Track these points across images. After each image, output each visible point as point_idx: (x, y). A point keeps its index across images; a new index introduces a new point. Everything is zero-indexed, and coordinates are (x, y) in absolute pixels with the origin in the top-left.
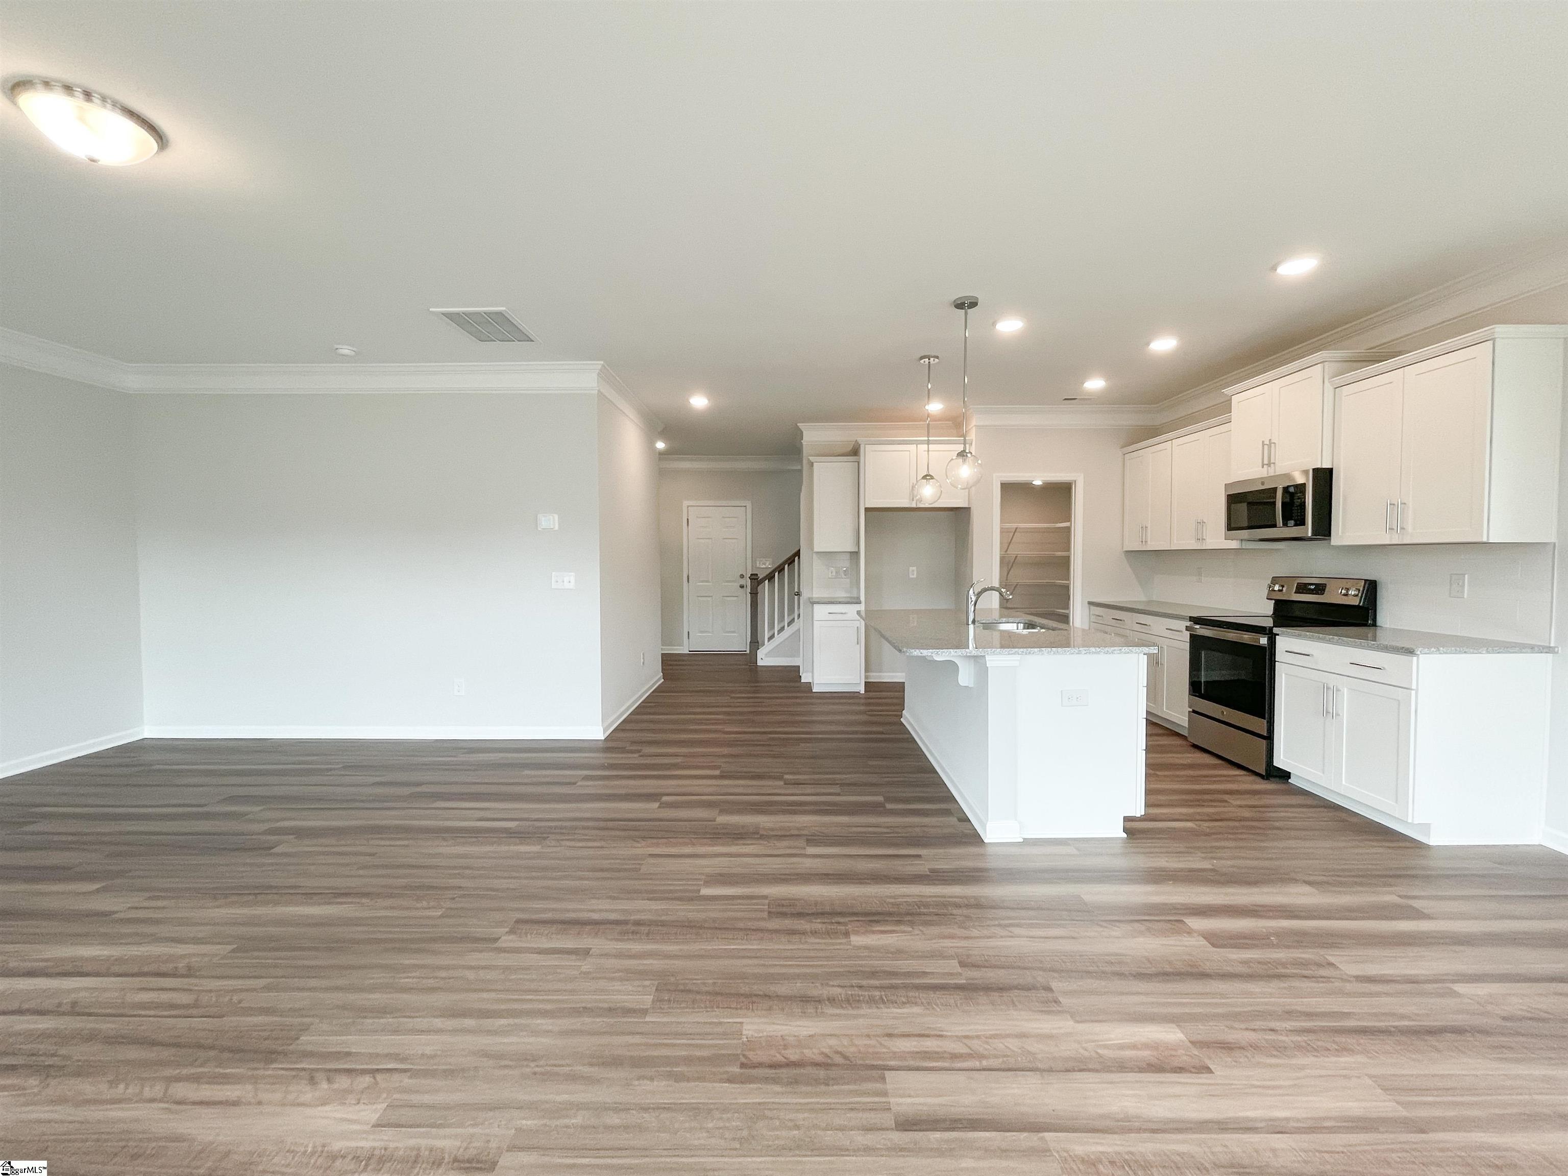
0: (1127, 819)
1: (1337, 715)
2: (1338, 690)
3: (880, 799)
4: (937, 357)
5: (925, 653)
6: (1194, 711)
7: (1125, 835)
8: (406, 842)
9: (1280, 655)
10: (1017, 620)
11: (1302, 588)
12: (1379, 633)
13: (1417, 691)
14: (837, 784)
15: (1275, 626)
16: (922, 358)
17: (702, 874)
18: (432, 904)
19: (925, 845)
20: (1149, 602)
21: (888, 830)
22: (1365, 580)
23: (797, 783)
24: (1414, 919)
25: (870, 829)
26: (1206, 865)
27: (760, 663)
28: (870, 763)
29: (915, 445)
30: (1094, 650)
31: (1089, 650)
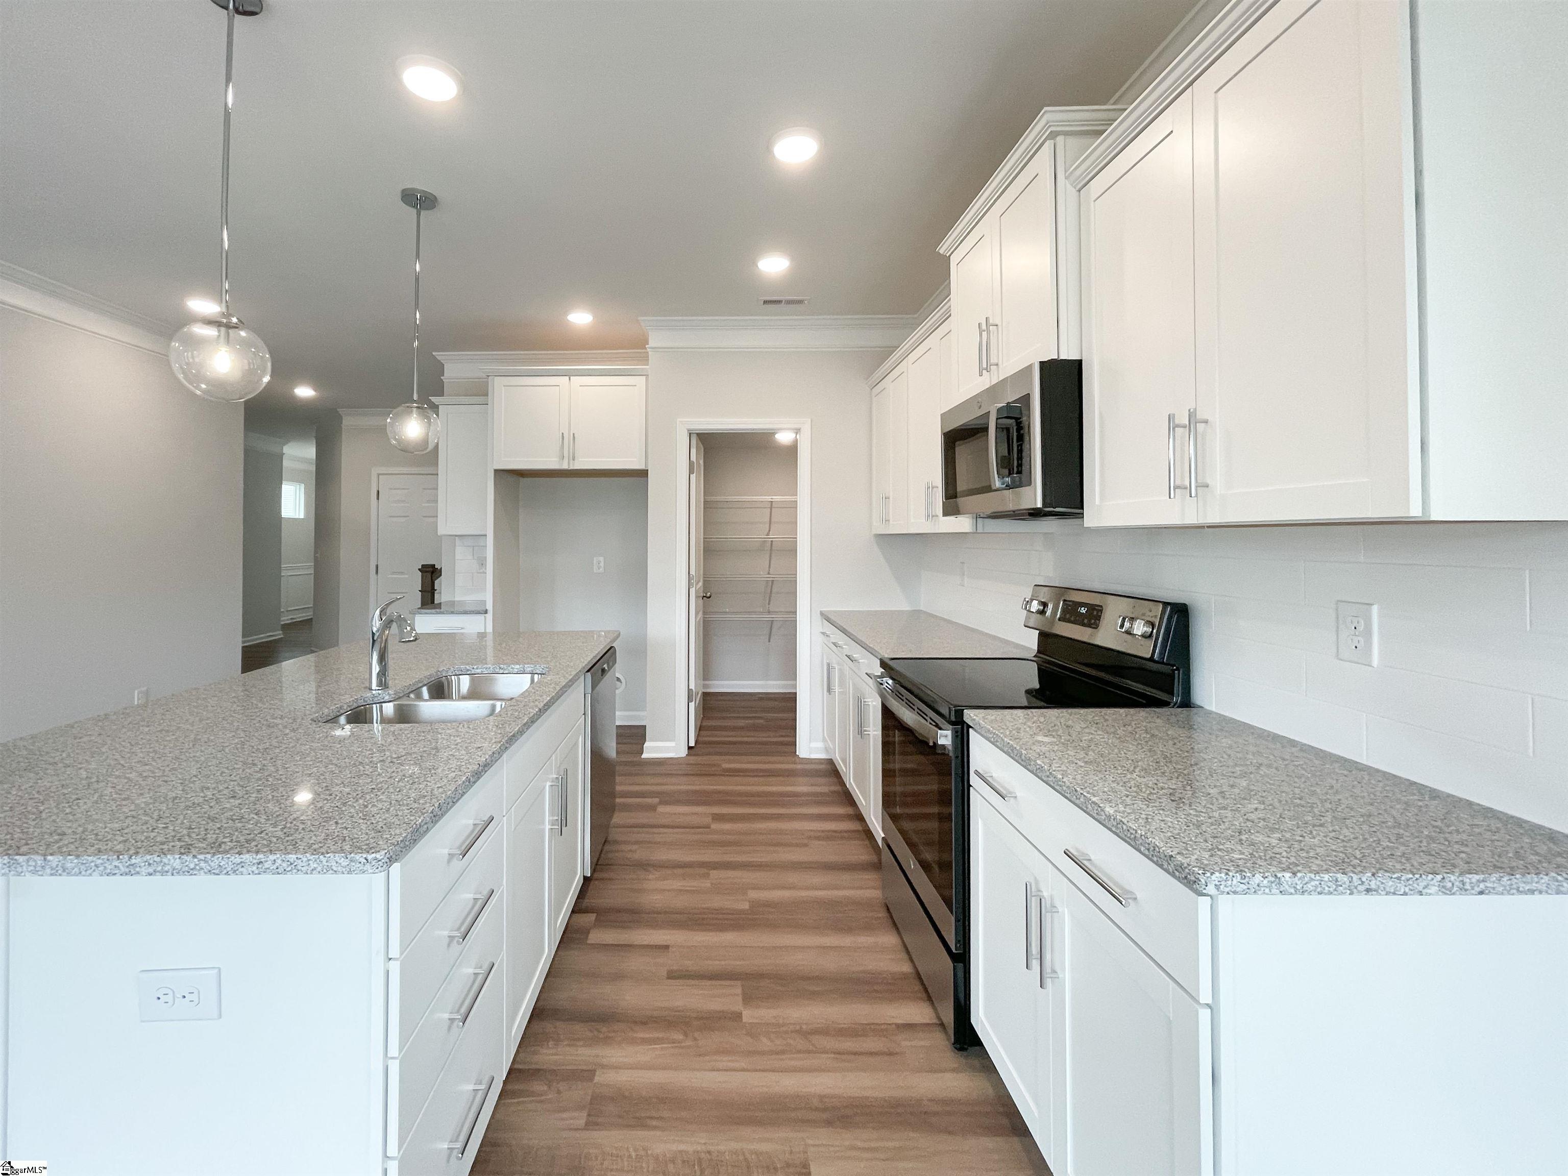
1: (1054, 974)
2: (1054, 908)
6: (886, 842)
11: (1070, 612)
22: (1166, 604)
29: (568, 378)
30: (177, 863)
31: (161, 862)
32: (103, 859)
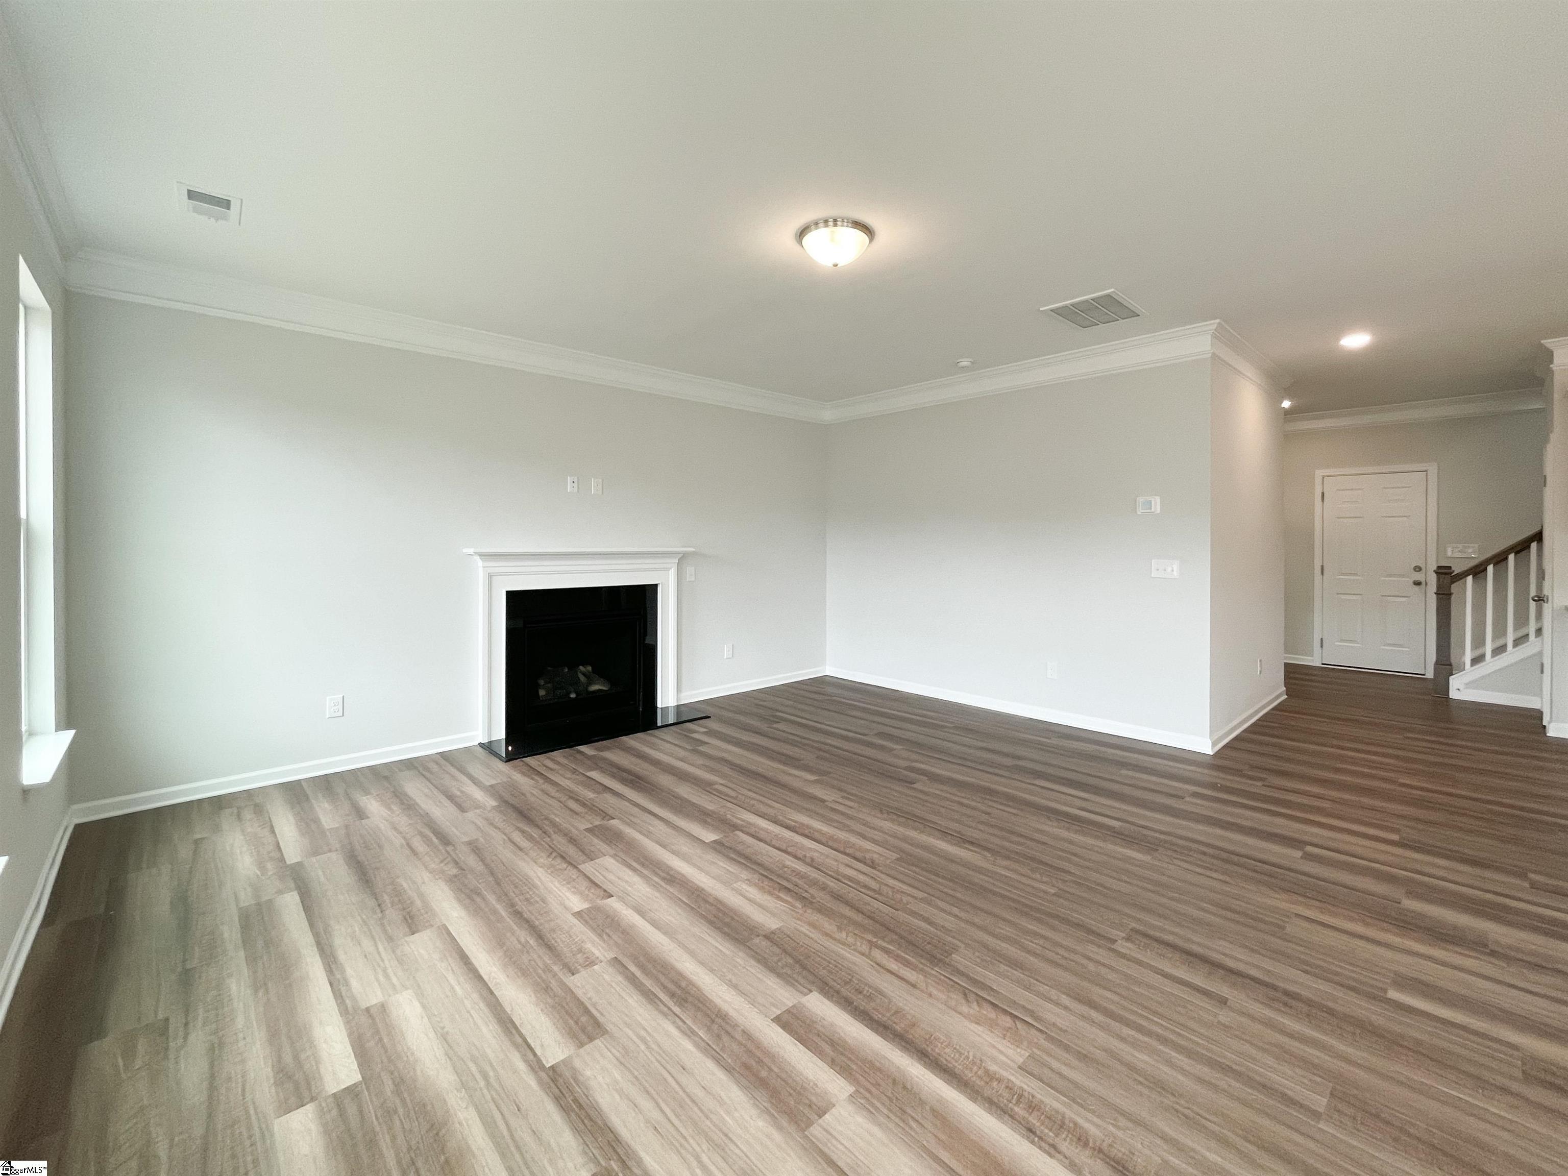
8: (1014, 811)
17: (1390, 970)
18: (1045, 879)
27: (1453, 694)
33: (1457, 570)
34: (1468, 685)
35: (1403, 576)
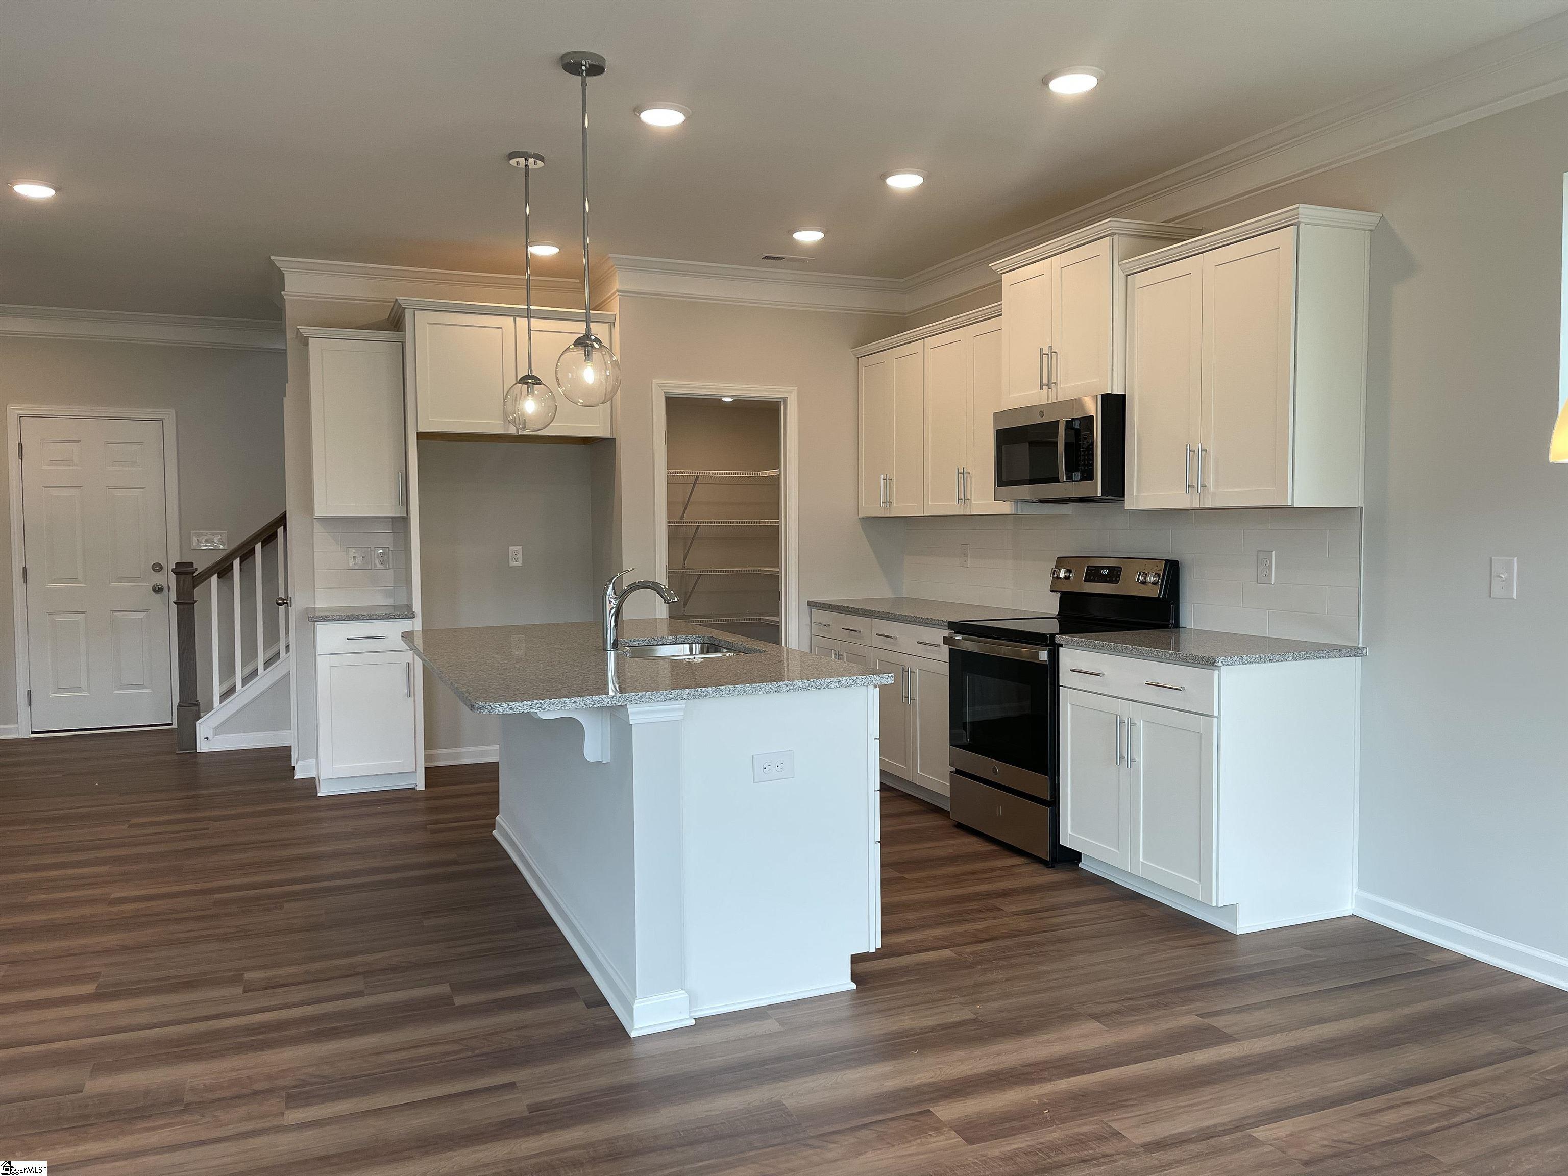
0: (856, 959)
1: (1133, 760)
2: (1133, 724)
3: (445, 989)
4: (539, 157)
5: (519, 707)
6: (958, 772)
7: (853, 986)
9: (1065, 677)
10: (690, 638)
11: (1094, 574)
12: (1183, 636)
13: (1219, 717)
14: (358, 974)
15: (1061, 633)
16: (512, 155)
19: (525, 1062)
20: (898, 601)
21: (456, 1047)
22: (1166, 561)
23: (271, 986)
24: (1218, 1044)
25: (422, 1051)
26: (966, 1014)
27: (202, 747)
28: (426, 923)
29: (512, 318)
30: (800, 684)
31: (793, 684)
32: (764, 685)
33: (200, 566)
34: (218, 730)
35: (137, 579)
